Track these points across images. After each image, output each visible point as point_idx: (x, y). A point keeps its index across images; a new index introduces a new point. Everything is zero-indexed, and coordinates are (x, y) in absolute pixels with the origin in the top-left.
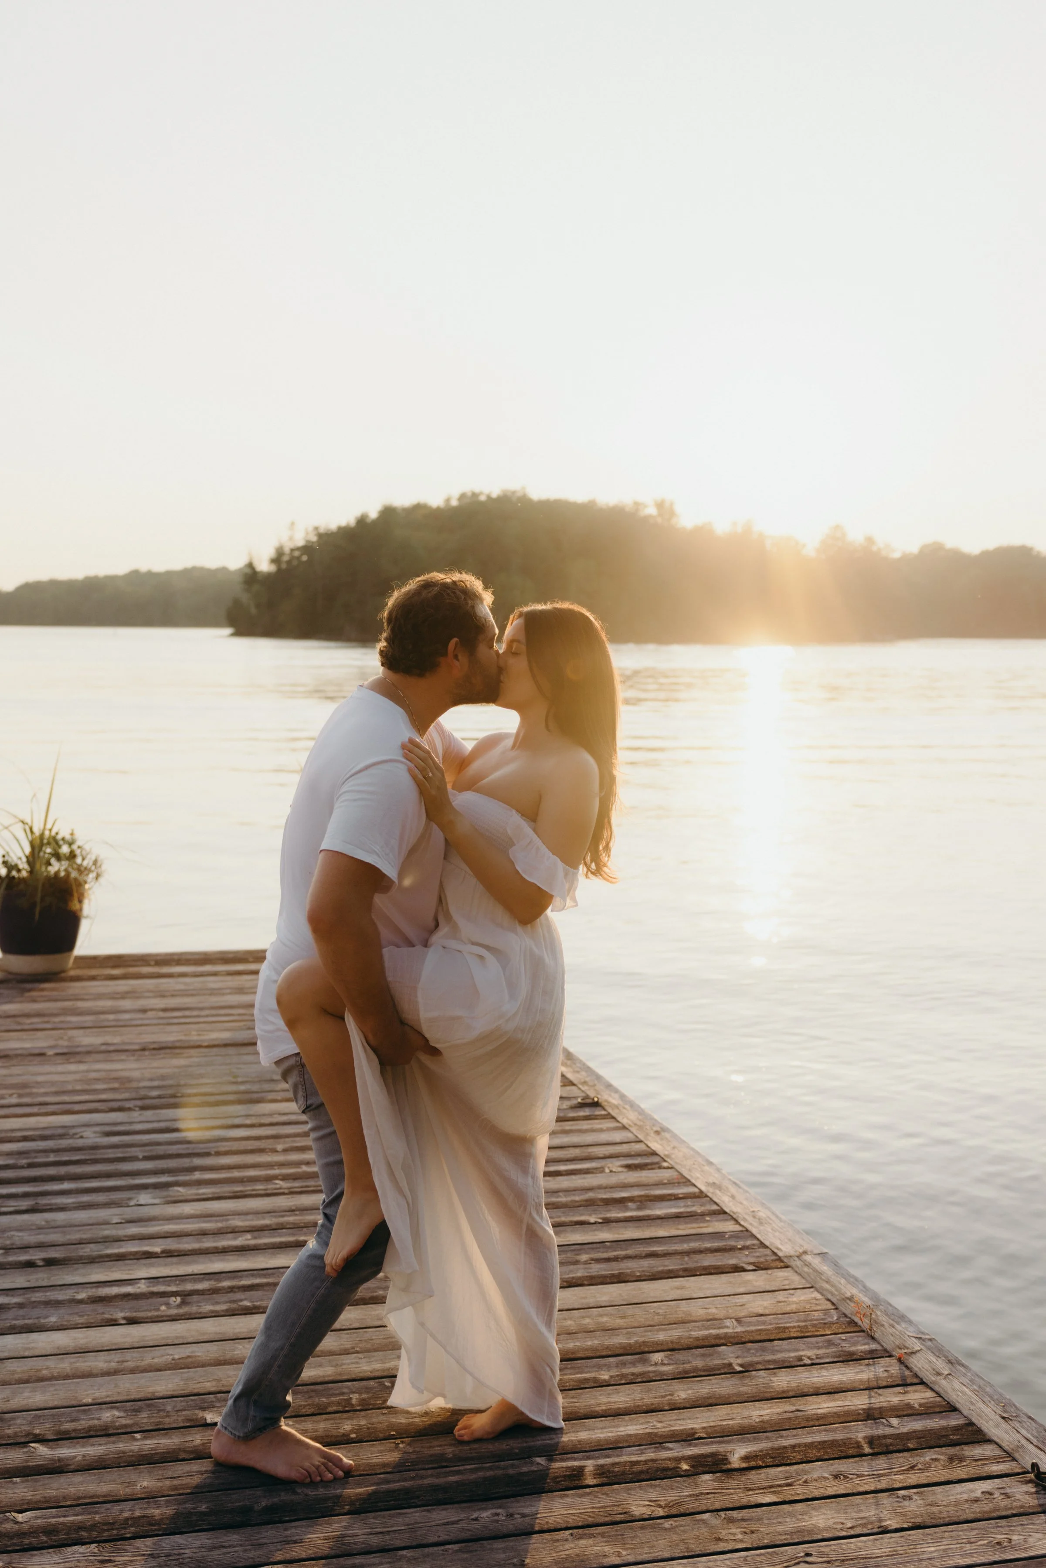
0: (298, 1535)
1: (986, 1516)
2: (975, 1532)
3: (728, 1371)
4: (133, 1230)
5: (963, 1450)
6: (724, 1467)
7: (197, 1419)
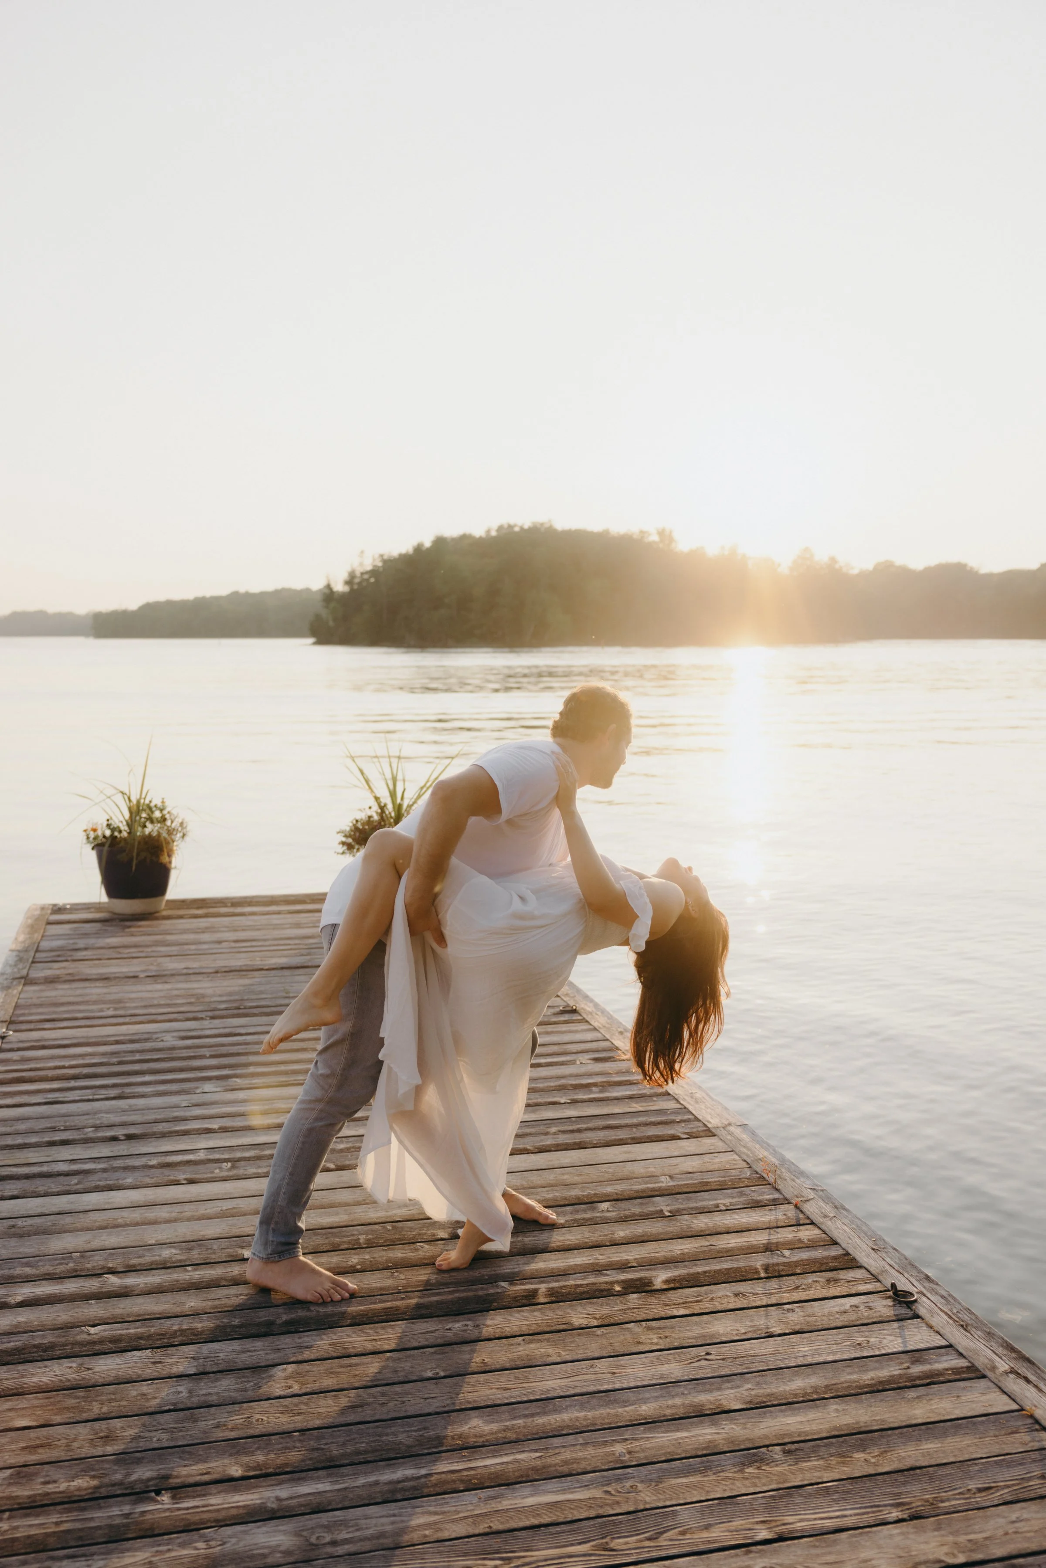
0: (309, 1341)
1: (852, 1324)
2: (841, 1336)
3: (659, 1215)
4: (198, 1111)
5: (839, 1274)
6: (649, 1288)
7: (236, 1255)
